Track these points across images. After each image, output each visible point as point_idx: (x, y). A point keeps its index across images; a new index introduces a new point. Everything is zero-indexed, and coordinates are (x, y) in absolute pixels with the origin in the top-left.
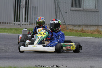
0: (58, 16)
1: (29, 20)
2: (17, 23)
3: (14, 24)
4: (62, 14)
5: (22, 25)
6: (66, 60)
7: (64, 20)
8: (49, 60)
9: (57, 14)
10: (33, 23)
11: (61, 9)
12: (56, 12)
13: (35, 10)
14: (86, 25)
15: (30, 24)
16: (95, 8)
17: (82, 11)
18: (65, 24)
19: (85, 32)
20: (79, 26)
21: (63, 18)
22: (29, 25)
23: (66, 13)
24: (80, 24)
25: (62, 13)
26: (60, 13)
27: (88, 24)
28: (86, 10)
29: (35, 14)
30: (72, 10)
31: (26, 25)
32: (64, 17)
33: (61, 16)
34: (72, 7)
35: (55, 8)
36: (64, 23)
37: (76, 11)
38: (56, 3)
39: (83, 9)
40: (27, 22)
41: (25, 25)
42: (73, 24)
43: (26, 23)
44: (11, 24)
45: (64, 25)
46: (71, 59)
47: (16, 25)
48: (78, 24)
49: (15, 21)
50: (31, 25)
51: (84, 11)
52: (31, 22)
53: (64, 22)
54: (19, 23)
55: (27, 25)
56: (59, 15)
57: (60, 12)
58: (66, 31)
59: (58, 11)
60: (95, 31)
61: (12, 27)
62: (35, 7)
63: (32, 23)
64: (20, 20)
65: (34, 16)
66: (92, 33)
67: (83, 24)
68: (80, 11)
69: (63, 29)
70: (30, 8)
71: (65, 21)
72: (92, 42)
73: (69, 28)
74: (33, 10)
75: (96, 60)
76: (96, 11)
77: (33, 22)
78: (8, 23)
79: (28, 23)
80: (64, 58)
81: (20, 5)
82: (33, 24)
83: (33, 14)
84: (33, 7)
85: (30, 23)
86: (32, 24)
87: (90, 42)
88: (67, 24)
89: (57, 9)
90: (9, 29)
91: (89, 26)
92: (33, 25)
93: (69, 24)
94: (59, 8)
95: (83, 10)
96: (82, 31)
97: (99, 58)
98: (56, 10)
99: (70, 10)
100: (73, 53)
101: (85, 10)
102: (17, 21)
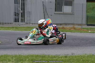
1: (25, 21)
2: (17, 23)
3: (15, 24)
4: (48, 16)
5: (20, 25)
9: (45, 16)
11: (48, 13)
13: (30, 14)
14: (66, 24)
15: (26, 24)
16: (72, 12)
17: (63, 14)
19: (65, 29)
20: (61, 24)
22: (25, 25)
23: (52, 15)
24: (61, 23)
25: (49, 16)
27: (67, 23)
29: (30, 17)
30: (56, 13)
31: (24, 25)
34: (55, 11)
35: (44, 12)
37: (58, 14)
38: (45, 9)
40: (24, 22)
41: (23, 24)
42: (56, 23)
44: (13, 24)
47: (16, 24)
48: (60, 23)
49: (15, 22)
50: (27, 25)
51: (64, 14)
52: (27, 22)
54: (19, 23)
55: (24, 24)
59: (46, 14)
60: (72, 28)
61: (14, 26)
62: (30, 12)
64: (19, 21)
65: (29, 18)
66: (70, 29)
67: (64, 23)
68: (61, 14)
70: (26, 12)
72: (70, 36)
74: (28, 14)
76: (72, 14)
78: (10, 23)
79: (25, 23)
81: (19, 11)
84: (28, 11)
87: (69, 36)
90: (11, 28)
91: (67, 25)
92: (28, 25)
94: (47, 12)
96: (63, 28)
98: (44, 14)
99: (54, 14)
100: (56, 44)
102: (17, 22)
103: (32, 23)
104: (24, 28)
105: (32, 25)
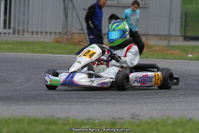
0: (69, 16)
1: (12, 25)
4: (77, 13)
6: (85, 102)
7: (81, 24)
8: (52, 104)
9: (68, 13)
10: (21, 31)
11: (75, 4)
13: (24, 5)
15: (14, 33)
16: (142, 1)
17: (116, 6)
18: (82, 32)
21: (78, 21)
22: (11, 35)
23: (85, 10)
25: (78, 11)
26: (72, 11)
28: (124, 5)
29: (24, 13)
31: (7, 35)
32: (81, 19)
33: (74, 16)
35: (64, 1)
36: (81, 30)
39: (118, 3)
40: (9, 28)
41: (5, 34)
43: (7, 31)
45: (81, 34)
46: (94, 100)
50: (16, 35)
51: (119, 7)
52: (16, 29)
53: (80, 28)
55: (9, 34)
56: (71, 14)
57: (72, 8)
59: (70, 6)
63: (18, 30)
65: (22, 17)
68: (113, 6)
69: (79, 42)
70: (15, 1)
74: (20, 5)
75: (144, 102)
76: (144, 6)
77: (21, 28)
79: (11, 31)
80: (82, 98)
82: (21, 33)
83: (19, 13)
85: (15, 31)
86: (18, 32)
89: (68, 4)
92: (21, 35)
95: (118, 5)
97: (150, 98)
98: (65, 5)
101: (121, 5)
103: (30, 30)
104: (9, 44)
105: (30, 35)
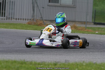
0: (35, 11)
1: (6, 15)
9: (34, 9)
10: (10, 18)
11: (38, 4)
12: (33, 7)
16: (73, 4)
18: (42, 19)
21: (40, 14)
22: (6, 20)
23: (44, 8)
25: (40, 8)
26: (37, 9)
28: (63, 6)
29: (12, 9)
30: (49, 5)
32: (41, 12)
33: (38, 11)
34: (49, 2)
35: (33, 3)
37: (53, 6)
40: (4, 16)
41: (2, 19)
42: (50, 20)
50: (8, 20)
52: (8, 17)
53: (41, 17)
55: (4, 19)
58: (44, 26)
59: (36, 6)
62: (12, 2)
65: (11, 11)
68: (58, 6)
69: (40, 24)
70: (8, 3)
71: (43, 17)
73: (46, 23)
74: (10, 5)
76: (73, 6)
84: (10, 1)
88: (44, 19)
92: (10, 20)
93: (46, 19)
94: (36, 3)
95: (60, 6)
98: (33, 5)
99: (47, 6)
103: (15, 18)
105: (15, 20)
